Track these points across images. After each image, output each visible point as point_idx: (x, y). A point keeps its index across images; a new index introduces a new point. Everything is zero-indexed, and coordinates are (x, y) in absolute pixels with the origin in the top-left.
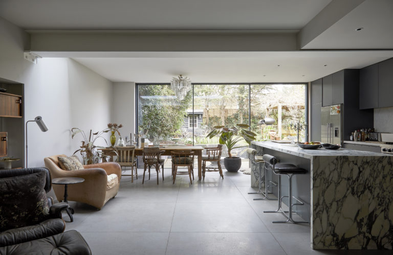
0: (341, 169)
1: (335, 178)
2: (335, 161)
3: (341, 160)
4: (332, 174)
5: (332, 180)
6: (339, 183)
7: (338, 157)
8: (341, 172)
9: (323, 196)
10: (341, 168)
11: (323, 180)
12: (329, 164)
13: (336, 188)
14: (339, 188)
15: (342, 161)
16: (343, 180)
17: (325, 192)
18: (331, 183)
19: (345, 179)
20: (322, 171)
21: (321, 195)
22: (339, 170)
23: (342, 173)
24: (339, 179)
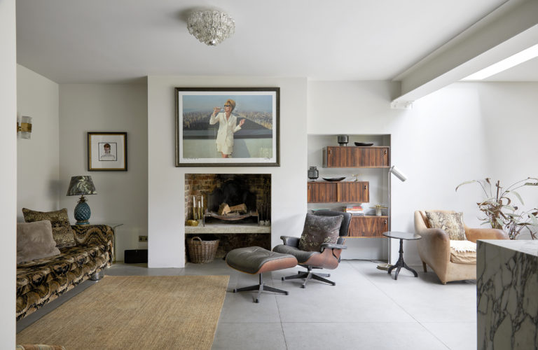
0: (523, 290)
1: (512, 309)
2: (512, 263)
3: (522, 262)
4: (506, 293)
5: (505, 309)
6: (519, 324)
7: (517, 252)
8: (523, 296)
9: (492, 340)
10: (524, 284)
11: (491, 302)
12: (501, 268)
13: (513, 336)
14: (519, 337)
15: (524, 268)
16: (528, 319)
17: (494, 332)
18: (505, 316)
19: (532, 319)
20: (490, 280)
21: (488, 336)
22: (519, 289)
23: (525, 299)
24: (519, 313)
